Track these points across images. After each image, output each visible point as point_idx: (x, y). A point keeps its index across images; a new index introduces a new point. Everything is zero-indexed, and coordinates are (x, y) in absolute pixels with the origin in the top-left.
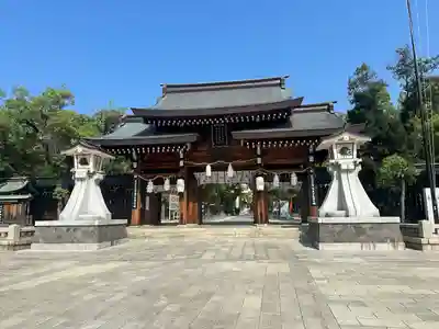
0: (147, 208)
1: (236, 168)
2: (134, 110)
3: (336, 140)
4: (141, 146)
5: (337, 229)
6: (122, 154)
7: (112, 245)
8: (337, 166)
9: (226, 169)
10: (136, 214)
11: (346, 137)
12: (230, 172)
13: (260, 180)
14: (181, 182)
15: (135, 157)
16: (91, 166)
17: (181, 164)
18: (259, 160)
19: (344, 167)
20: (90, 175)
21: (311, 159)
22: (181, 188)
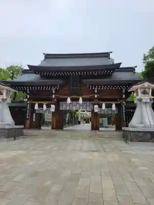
0: (34, 120)
1: (83, 100)
2: (28, 66)
3: (140, 86)
4: (32, 86)
5: (141, 134)
6: (21, 90)
7: (15, 139)
8: (140, 100)
9: (78, 100)
10: (28, 122)
11: (146, 84)
12: (81, 101)
13: (96, 106)
14: (53, 106)
15: (28, 92)
16: (4, 96)
17: (54, 96)
18: (96, 96)
19: (144, 101)
20: (4, 100)
21: (124, 96)
22: (53, 109)
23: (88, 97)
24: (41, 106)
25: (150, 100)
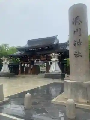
0: (24, 70)
9: (39, 61)
10: (20, 72)
12: (40, 61)
14: (28, 64)
16: (6, 62)
17: (29, 60)
18: (46, 59)
22: (29, 66)
25: (56, 61)
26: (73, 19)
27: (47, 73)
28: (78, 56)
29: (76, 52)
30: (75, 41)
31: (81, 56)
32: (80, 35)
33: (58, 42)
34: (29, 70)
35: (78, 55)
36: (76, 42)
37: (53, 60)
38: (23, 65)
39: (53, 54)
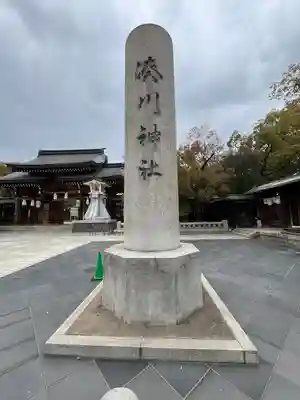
1: (69, 196)
3: (91, 182)
8: (92, 196)
9: (63, 195)
10: (16, 218)
12: (66, 197)
14: (38, 202)
17: (40, 192)
18: (79, 192)
22: (38, 206)
23: (74, 192)
24: (29, 202)
25: (99, 195)
26: (139, 64)
27: (81, 222)
28: (149, 175)
29: (145, 162)
30: (143, 129)
31: (159, 174)
32: (158, 113)
33: (106, 161)
34: (40, 216)
35: (149, 172)
36: (146, 132)
37: (94, 193)
38: (24, 203)
39: (94, 181)
